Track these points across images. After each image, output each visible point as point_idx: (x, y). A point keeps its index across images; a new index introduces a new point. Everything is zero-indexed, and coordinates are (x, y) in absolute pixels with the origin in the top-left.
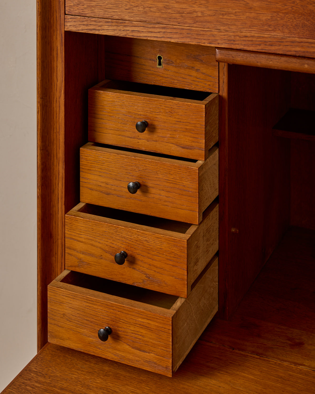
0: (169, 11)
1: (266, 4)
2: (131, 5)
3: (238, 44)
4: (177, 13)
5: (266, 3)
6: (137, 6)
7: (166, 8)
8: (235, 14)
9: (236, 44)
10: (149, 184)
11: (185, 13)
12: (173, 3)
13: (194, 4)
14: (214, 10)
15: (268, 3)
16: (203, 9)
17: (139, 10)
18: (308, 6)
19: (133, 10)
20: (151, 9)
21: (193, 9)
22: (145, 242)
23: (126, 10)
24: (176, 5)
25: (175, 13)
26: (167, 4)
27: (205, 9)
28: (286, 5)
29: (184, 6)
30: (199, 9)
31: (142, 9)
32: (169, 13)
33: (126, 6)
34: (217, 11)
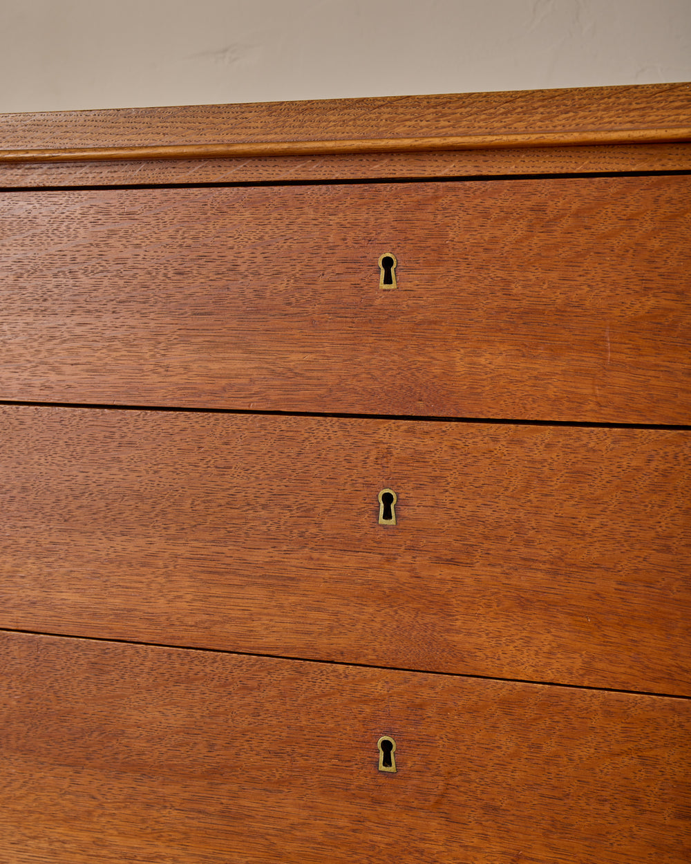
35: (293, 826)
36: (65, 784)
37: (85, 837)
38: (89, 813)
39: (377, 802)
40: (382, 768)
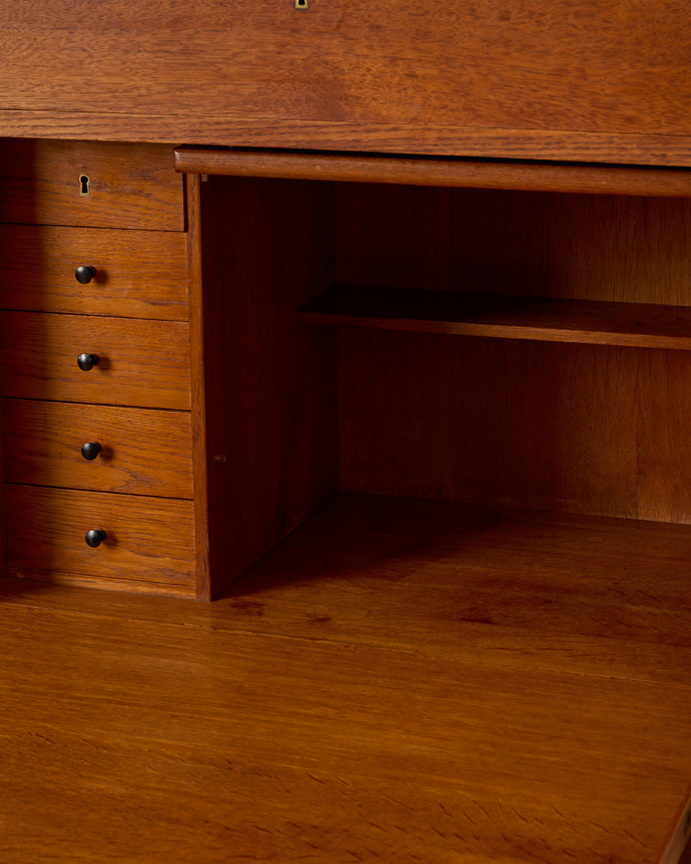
0: (94, 89)
1: (250, 69)
2: (30, 83)
3: (207, 136)
4: (107, 92)
5: (249, 67)
6: (39, 85)
7: (88, 85)
8: (201, 88)
9: (203, 136)
10: (113, 355)
11: (120, 90)
12: (99, 76)
13: (134, 75)
14: (166, 84)
15: (251, 67)
16: (149, 83)
17: (44, 90)
18: (314, 68)
19: (33, 91)
20: (64, 88)
21: (133, 83)
22: (128, 424)
23: (22, 93)
24: (105, 80)
25: (102, 93)
26: (90, 78)
27: (151, 83)
28: (281, 69)
29: (117, 80)
30: (143, 83)
31: (49, 89)
32: (94, 93)
33: (21, 86)
34: (171, 84)
35: (235, 55)
36: (63, 43)
37: (78, 80)
38: (81, 62)
39: (295, 31)
40: (298, 6)
